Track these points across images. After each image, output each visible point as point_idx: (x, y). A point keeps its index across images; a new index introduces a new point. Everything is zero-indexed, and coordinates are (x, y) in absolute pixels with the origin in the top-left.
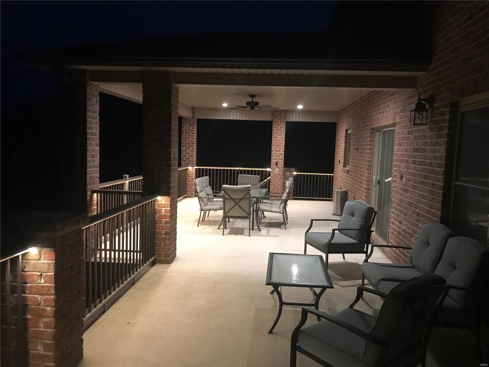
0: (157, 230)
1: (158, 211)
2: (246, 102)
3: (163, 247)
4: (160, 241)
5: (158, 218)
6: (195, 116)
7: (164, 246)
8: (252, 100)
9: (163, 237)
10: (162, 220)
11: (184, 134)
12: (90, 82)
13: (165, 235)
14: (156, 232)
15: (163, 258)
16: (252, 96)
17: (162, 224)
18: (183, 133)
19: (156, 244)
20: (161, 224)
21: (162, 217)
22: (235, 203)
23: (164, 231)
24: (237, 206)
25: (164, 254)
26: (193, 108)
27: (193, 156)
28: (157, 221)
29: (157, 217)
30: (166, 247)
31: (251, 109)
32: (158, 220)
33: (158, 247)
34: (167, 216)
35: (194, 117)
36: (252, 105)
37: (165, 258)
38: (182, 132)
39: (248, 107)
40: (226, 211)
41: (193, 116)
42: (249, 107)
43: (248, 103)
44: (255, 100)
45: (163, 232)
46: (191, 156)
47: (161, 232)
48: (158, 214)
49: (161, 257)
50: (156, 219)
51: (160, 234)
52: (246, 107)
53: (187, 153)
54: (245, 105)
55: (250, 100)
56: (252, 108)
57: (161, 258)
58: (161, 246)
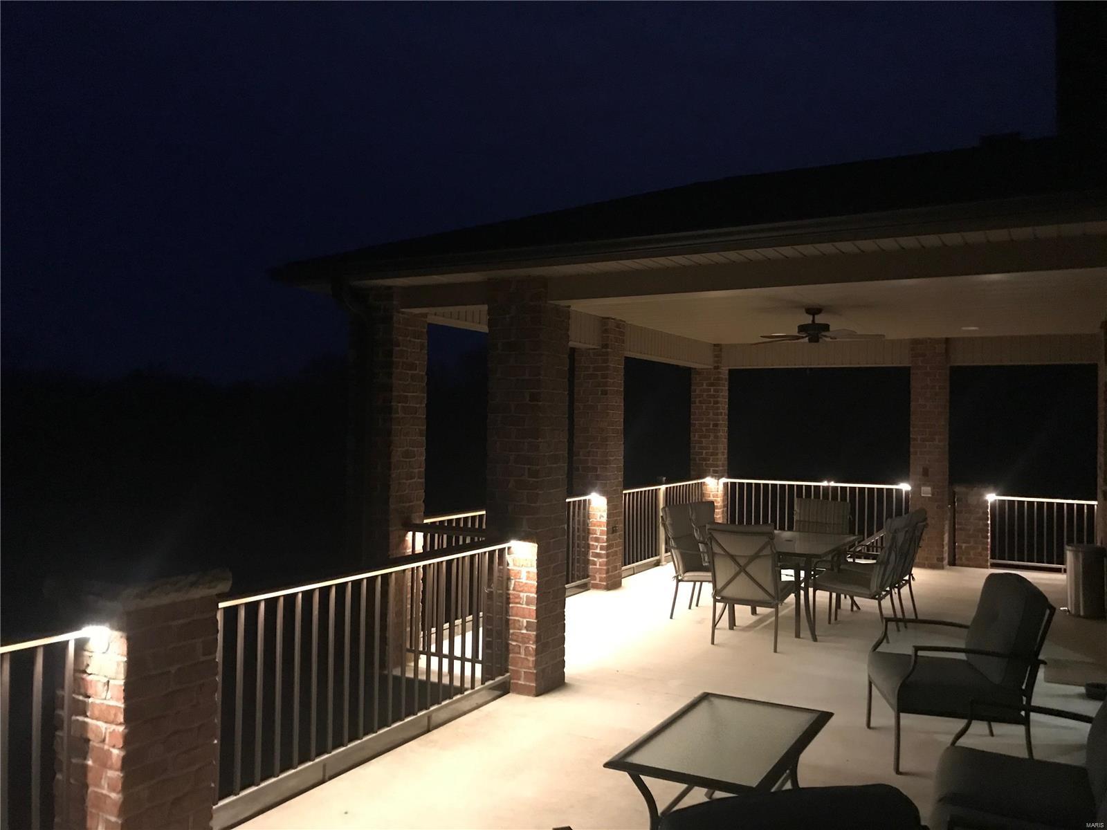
0: (512, 616)
1: (513, 575)
2: (798, 325)
3: (523, 656)
4: (516, 641)
5: (514, 590)
6: (721, 363)
7: (525, 655)
8: (813, 321)
9: (523, 634)
10: (522, 594)
11: (698, 404)
12: (403, 310)
13: (527, 630)
14: (510, 622)
15: (523, 683)
16: (813, 311)
17: (522, 604)
18: (695, 403)
19: (511, 647)
20: (519, 603)
21: (522, 589)
22: (738, 569)
23: (525, 621)
24: (743, 576)
25: (524, 672)
26: (715, 345)
27: (717, 454)
28: (511, 597)
29: (511, 588)
30: (529, 658)
31: (810, 341)
32: (513, 595)
33: (514, 655)
34: (531, 587)
35: (718, 366)
36: (814, 332)
37: (528, 683)
38: (692, 400)
39: (803, 337)
40: (719, 586)
41: (716, 365)
42: (806, 337)
43: (802, 328)
44: (820, 319)
45: (523, 622)
46: (712, 454)
47: (519, 621)
48: (513, 582)
49: (519, 679)
50: (511, 592)
51: (517, 626)
52: (798, 338)
53: (702, 448)
54: (795, 332)
55: (808, 319)
56: (814, 339)
57: (520, 682)
58: (519, 653)
